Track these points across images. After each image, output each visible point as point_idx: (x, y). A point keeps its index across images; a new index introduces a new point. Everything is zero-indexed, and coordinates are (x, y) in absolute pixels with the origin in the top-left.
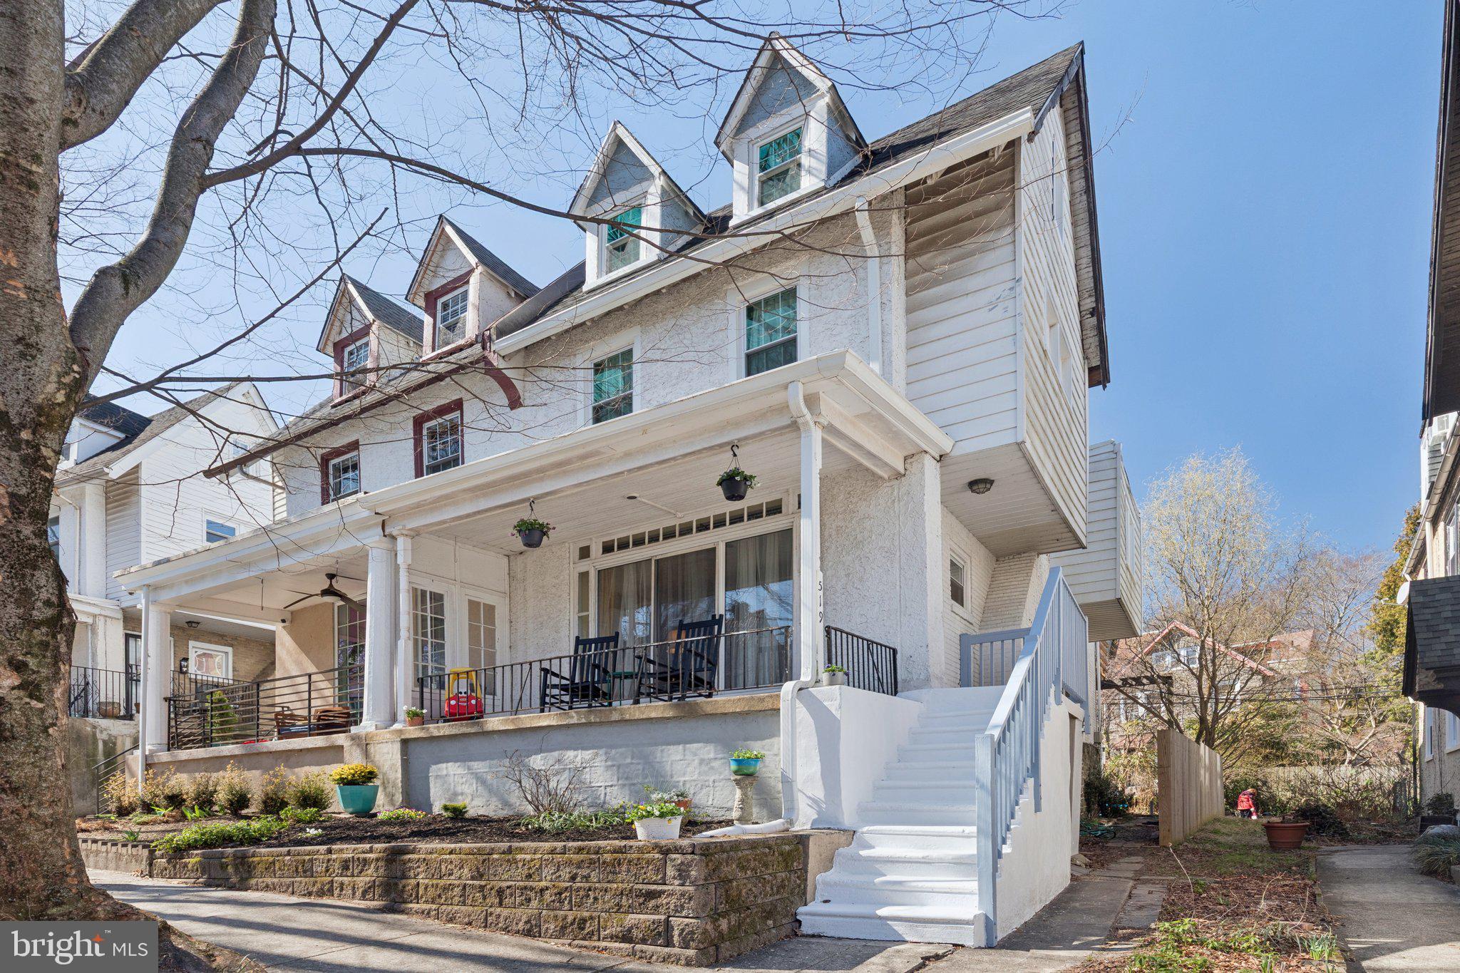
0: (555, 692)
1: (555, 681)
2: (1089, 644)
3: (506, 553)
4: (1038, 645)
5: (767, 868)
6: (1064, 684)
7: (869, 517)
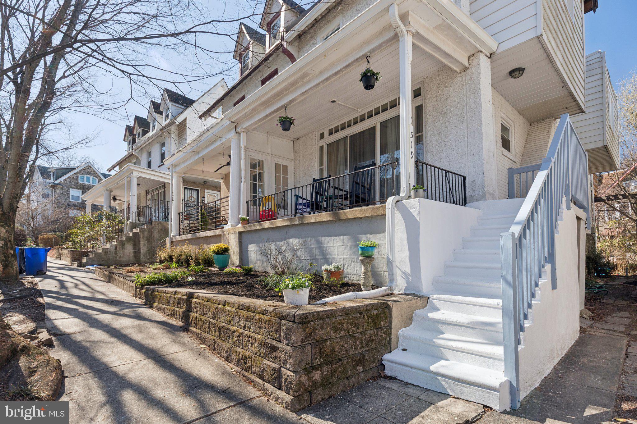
0: (301, 207)
1: (301, 201)
2: (589, 176)
3: (292, 139)
4: (552, 165)
5: (358, 328)
6: (572, 195)
7: (450, 97)
